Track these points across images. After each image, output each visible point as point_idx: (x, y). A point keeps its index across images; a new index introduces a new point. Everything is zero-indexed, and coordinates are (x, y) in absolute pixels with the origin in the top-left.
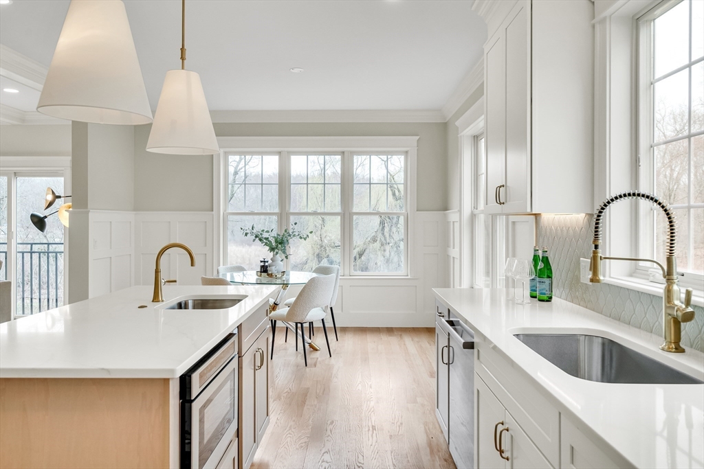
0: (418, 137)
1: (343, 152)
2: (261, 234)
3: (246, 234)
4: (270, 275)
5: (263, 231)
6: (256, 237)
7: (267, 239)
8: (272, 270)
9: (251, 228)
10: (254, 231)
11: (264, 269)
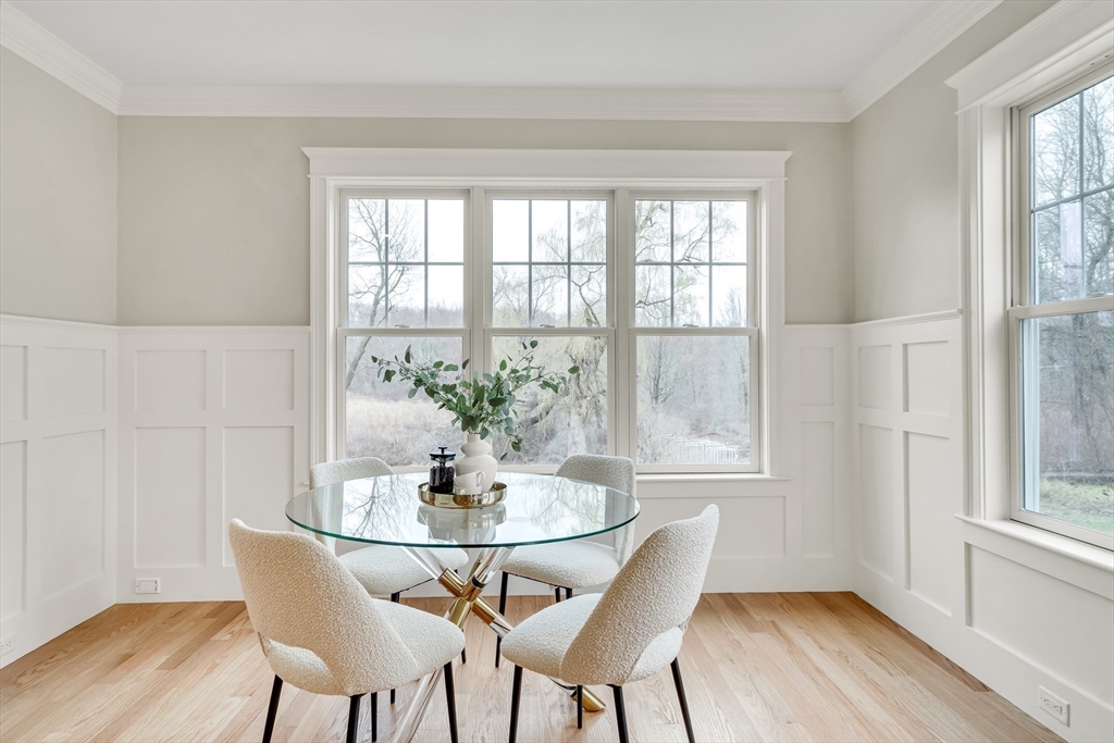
0: (788, 154)
1: (613, 192)
2: (433, 375)
3: (388, 376)
4: (465, 502)
5: (438, 365)
6: (419, 382)
7: (450, 389)
8: (468, 484)
9: (402, 358)
10: (412, 366)
11: (442, 482)
